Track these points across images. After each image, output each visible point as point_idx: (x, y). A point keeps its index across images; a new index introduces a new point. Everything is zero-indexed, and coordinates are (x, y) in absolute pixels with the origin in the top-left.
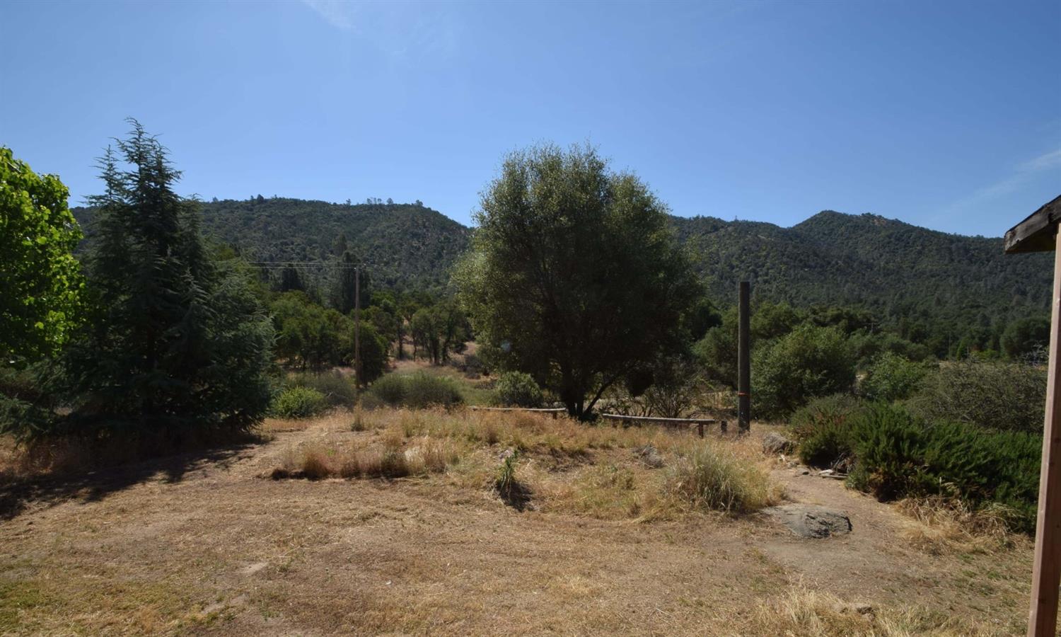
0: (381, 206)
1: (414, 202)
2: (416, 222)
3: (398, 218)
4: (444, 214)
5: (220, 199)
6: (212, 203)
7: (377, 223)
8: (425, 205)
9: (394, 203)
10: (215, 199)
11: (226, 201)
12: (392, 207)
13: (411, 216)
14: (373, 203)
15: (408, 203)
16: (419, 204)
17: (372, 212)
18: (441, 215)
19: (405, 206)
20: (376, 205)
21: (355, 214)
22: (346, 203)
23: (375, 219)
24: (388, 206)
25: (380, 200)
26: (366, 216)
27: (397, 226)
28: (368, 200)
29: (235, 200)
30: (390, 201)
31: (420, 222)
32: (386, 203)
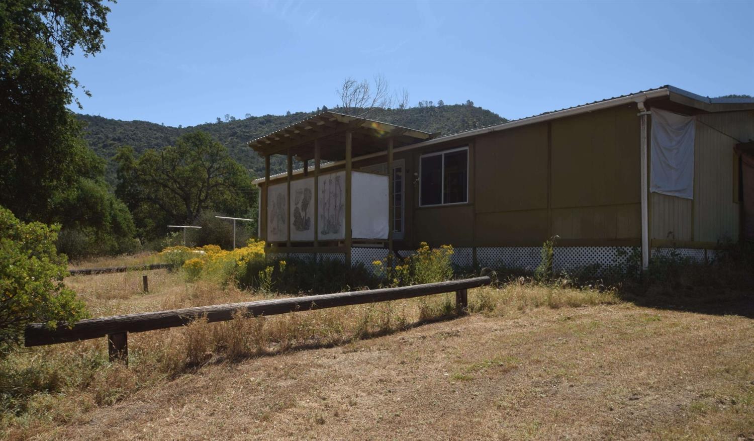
0: (432, 108)
1: (465, 103)
2: (467, 123)
3: (449, 119)
4: (495, 113)
5: (293, 112)
6: (286, 116)
7: (427, 126)
8: (476, 105)
9: (445, 104)
10: (288, 113)
11: (297, 114)
12: (443, 108)
13: (461, 116)
14: (425, 105)
15: (459, 104)
16: (470, 104)
17: (424, 115)
18: (492, 114)
19: (456, 106)
20: (427, 108)
21: (407, 117)
22: (399, 107)
23: (426, 121)
24: (439, 108)
25: (431, 102)
26: (418, 120)
27: (447, 127)
28: (420, 103)
29: (304, 112)
30: (441, 102)
31: (470, 123)
32: (437, 105)
